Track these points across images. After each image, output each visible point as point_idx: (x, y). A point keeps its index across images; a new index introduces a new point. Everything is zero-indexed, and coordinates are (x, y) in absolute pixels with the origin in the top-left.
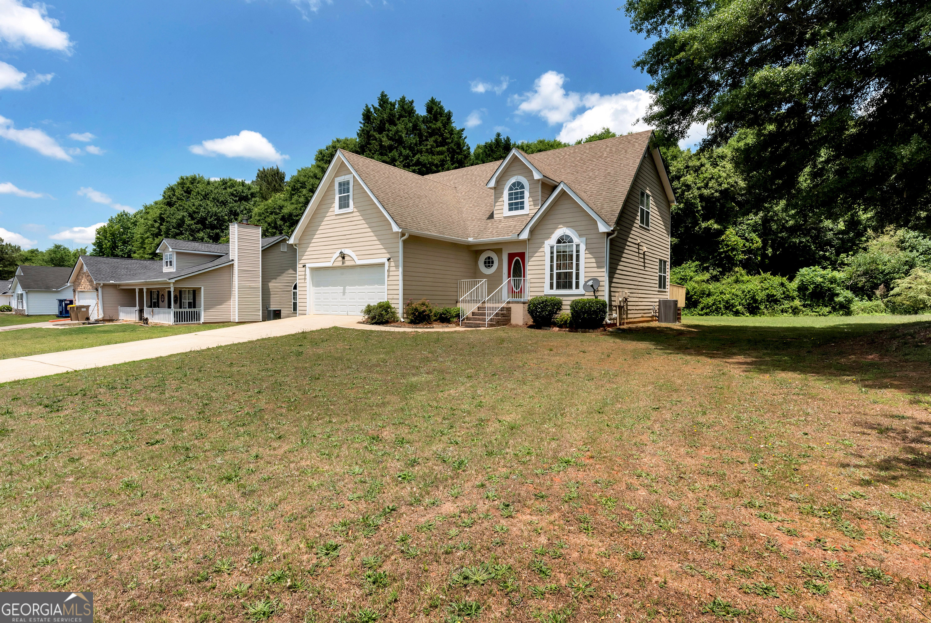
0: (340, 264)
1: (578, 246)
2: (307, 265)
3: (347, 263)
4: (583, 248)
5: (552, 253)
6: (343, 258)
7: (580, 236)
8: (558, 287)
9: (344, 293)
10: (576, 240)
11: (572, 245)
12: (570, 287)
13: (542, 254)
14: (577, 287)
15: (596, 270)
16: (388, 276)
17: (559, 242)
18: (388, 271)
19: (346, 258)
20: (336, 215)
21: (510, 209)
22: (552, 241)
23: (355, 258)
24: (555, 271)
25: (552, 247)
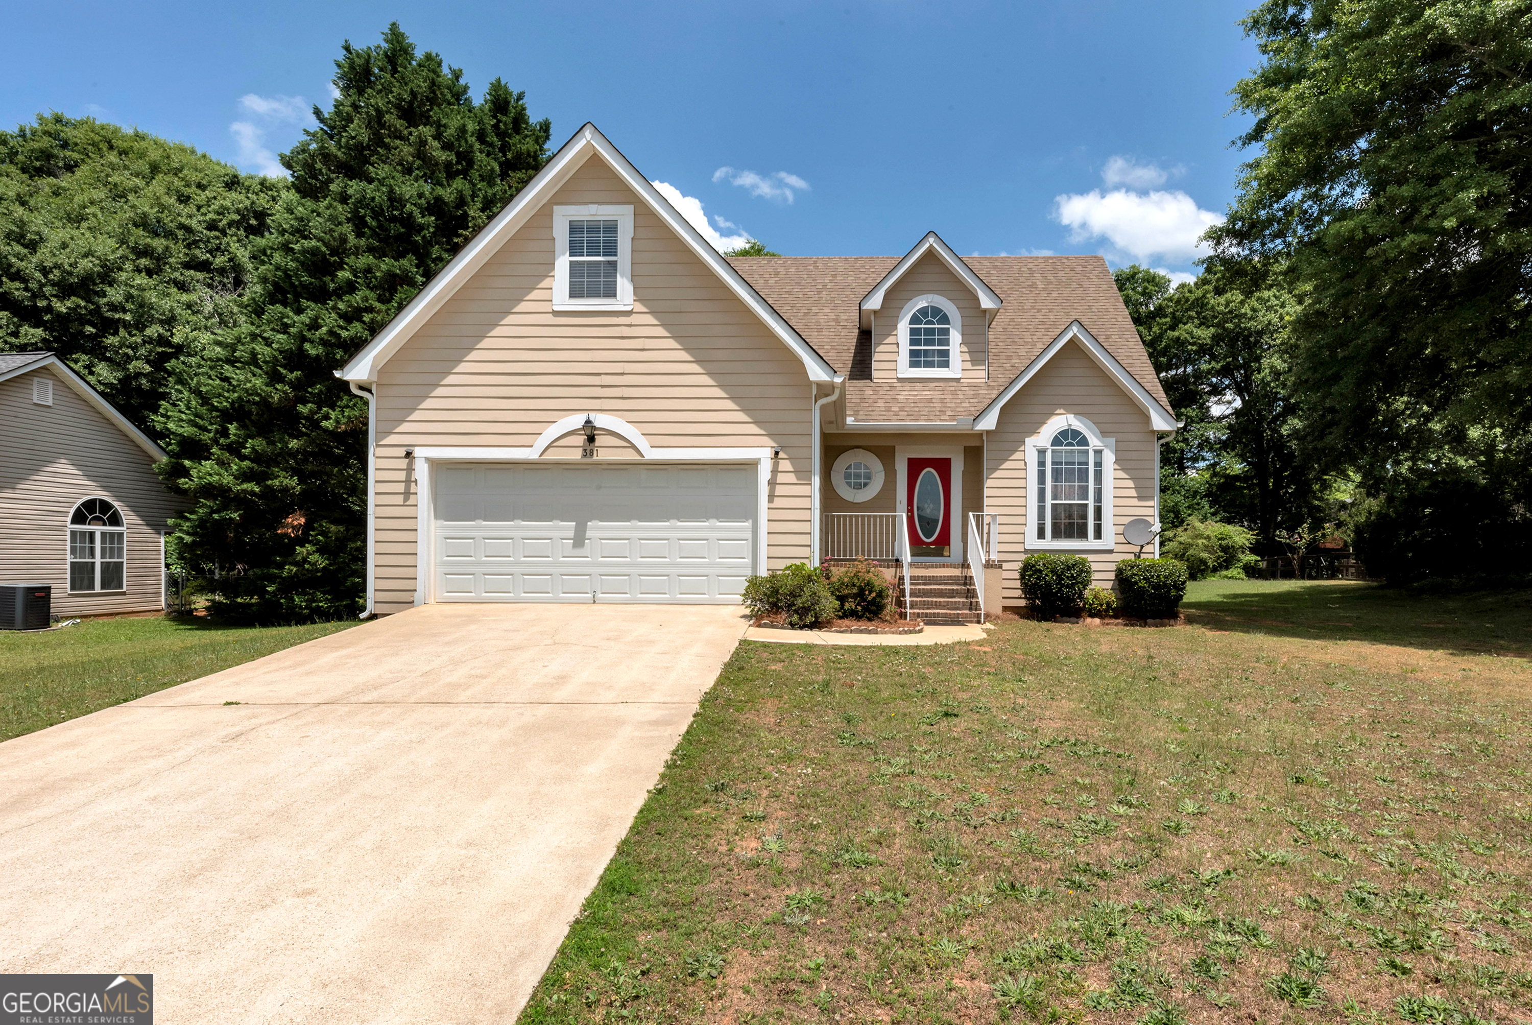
0: (576, 455)
1: (1098, 453)
2: (418, 452)
3: (602, 455)
4: (1109, 458)
5: (1042, 464)
6: (591, 439)
7: (1104, 434)
8: (1056, 534)
9: (579, 540)
10: (1094, 442)
11: (1087, 452)
12: (1083, 534)
13: (1021, 465)
14: (1098, 535)
15: (1135, 502)
16: (771, 497)
17: (1056, 442)
18: (772, 483)
19: (600, 440)
20: (556, 313)
21: (914, 364)
22: (1044, 436)
23: (642, 443)
24: (1049, 502)
25: (1042, 452)
